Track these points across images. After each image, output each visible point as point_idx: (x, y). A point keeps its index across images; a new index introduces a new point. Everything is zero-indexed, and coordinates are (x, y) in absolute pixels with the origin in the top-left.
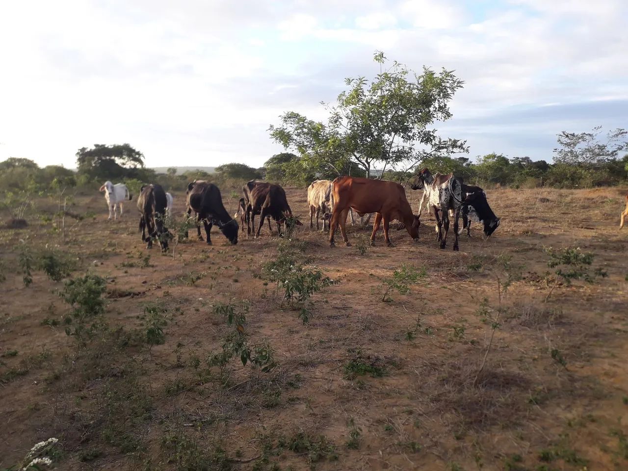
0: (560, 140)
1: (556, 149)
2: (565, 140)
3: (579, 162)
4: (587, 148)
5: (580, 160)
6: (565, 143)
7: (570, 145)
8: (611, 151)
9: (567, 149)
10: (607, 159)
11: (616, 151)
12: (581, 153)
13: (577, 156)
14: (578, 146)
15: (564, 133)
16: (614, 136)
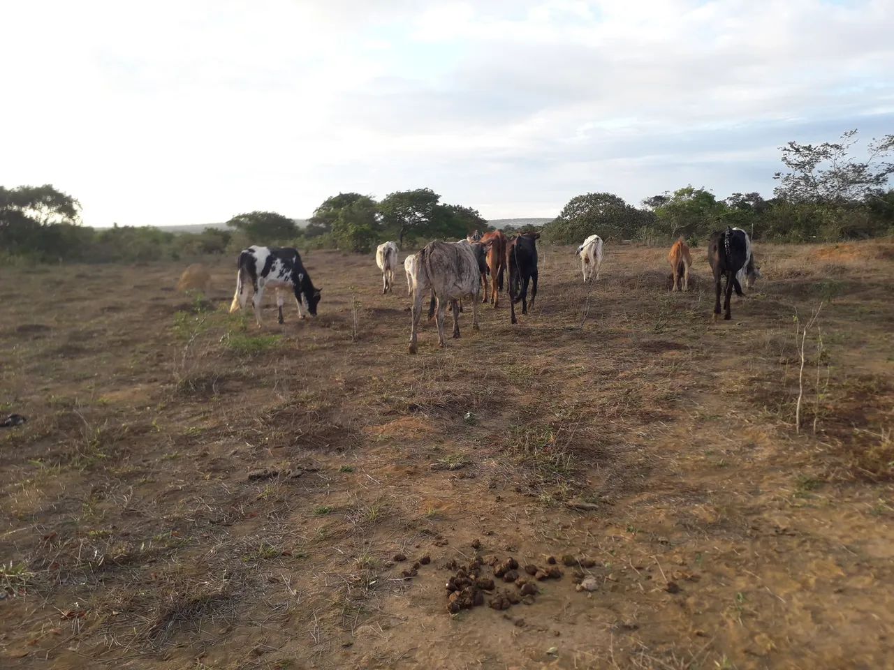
0: (785, 159)
1: (778, 174)
2: (795, 158)
3: (818, 196)
4: (833, 170)
5: (821, 191)
6: (796, 162)
7: (804, 167)
8: (874, 174)
9: (799, 174)
10: (868, 188)
11: (884, 174)
12: (822, 179)
13: (815, 186)
14: (818, 166)
15: (791, 144)
16: (881, 148)
